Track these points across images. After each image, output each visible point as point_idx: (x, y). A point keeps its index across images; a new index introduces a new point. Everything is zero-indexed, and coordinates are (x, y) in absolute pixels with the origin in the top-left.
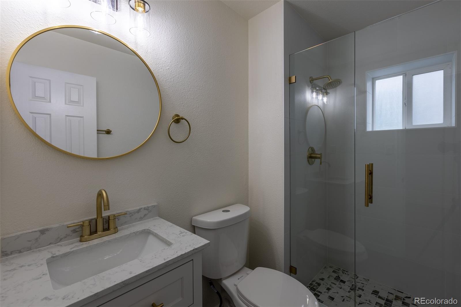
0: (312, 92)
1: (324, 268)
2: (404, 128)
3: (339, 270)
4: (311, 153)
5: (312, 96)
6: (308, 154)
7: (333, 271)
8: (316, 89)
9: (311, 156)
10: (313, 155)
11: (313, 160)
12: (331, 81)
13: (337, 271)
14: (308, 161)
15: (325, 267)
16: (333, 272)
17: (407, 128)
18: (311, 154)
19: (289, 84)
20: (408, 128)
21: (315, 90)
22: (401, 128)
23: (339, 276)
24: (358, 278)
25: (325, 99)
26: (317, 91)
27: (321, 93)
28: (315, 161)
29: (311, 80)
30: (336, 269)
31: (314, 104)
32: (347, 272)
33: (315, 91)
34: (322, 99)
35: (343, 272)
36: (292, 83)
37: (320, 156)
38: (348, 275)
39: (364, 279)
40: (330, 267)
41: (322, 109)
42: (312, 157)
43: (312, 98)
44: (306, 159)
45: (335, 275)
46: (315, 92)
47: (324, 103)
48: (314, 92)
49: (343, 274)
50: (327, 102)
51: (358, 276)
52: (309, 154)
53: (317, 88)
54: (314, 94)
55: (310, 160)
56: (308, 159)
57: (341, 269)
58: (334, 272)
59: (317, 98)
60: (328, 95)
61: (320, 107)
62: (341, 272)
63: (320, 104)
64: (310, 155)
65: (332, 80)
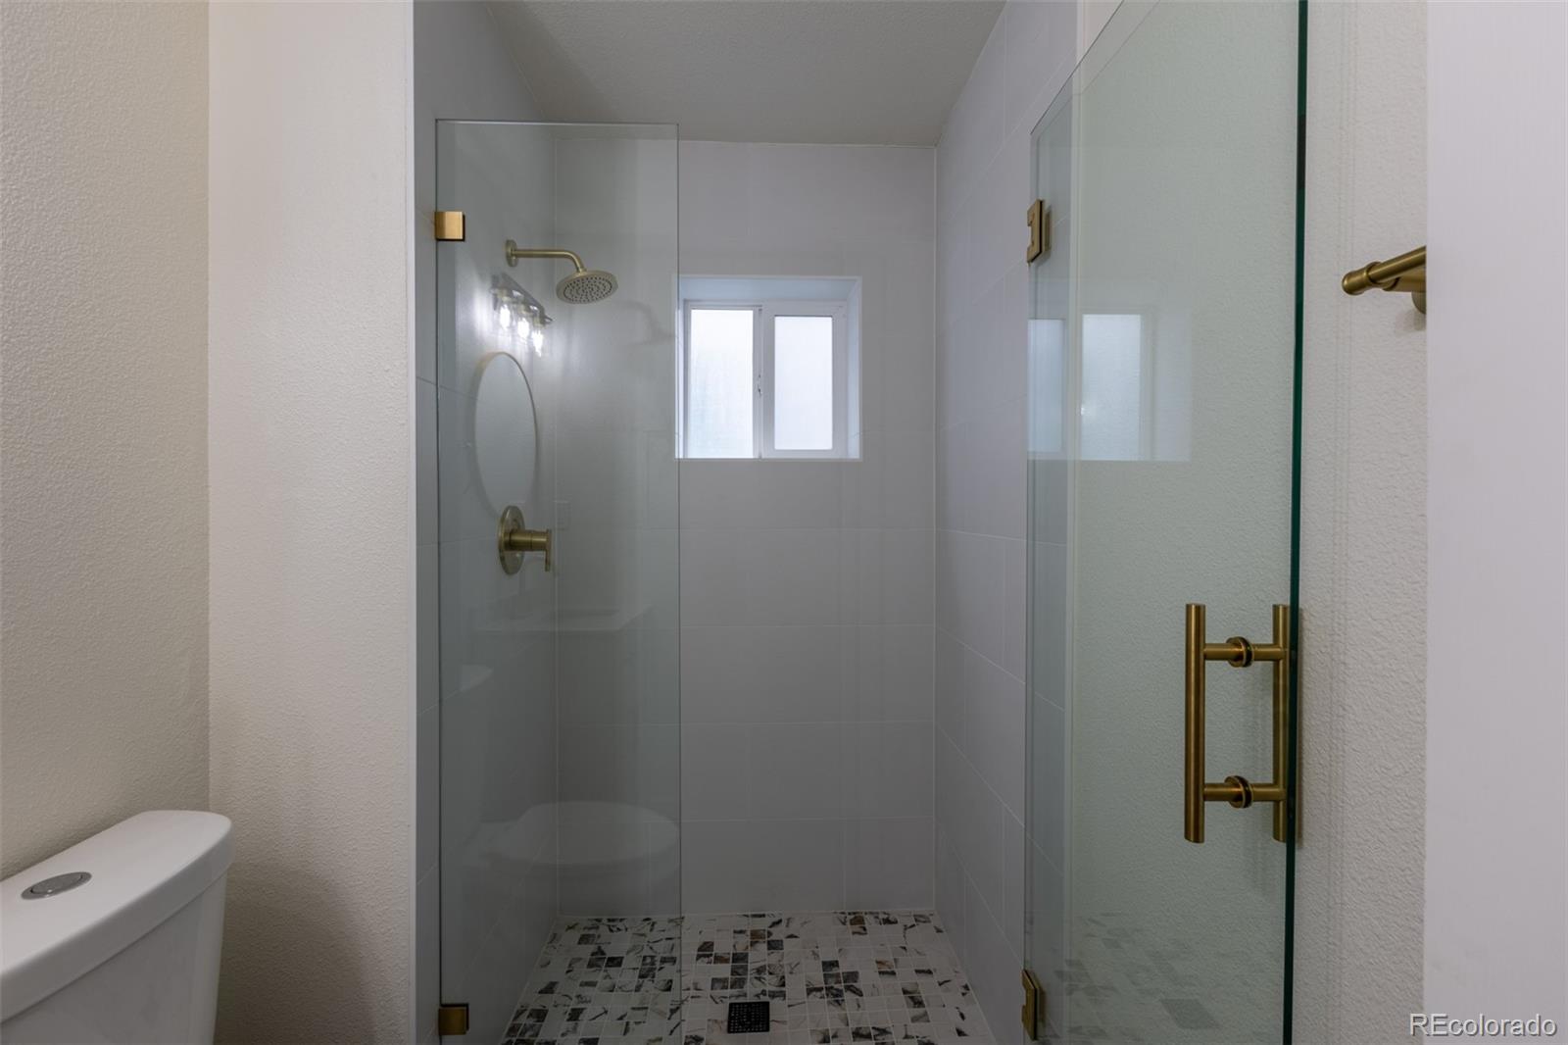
0: (497, 304)
1: (551, 942)
2: (757, 457)
3: (597, 928)
4: (510, 529)
5: (495, 316)
6: (501, 534)
7: (579, 936)
8: (510, 295)
9: (510, 540)
10: (517, 538)
11: (518, 555)
12: (581, 274)
13: (591, 932)
14: (502, 559)
15: (555, 937)
16: (579, 943)
17: (763, 457)
18: (512, 533)
19: (435, 241)
20: (767, 457)
21: (505, 299)
22: (751, 456)
23: (599, 948)
24: (656, 926)
25: (538, 339)
26: (514, 303)
27: (524, 313)
28: (522, 557)
29: (512, 255)
30: (589, 924)
31: (501, 351)
32: (621, 920)
33: (508, 304)
34: (529, 337)
35: (609, 926)
36: (447, 237)
37: (544, 540)
38: (626, 929)
39: (671, 921)
40: (570, 928)
41: (527, 371)
42: (513, 545)
43: (497, 325)
44: (495, 555)
45: (588, 949)
46: (506, 306)
47: (532, 352)
48: (502, 303)
49: (609, 933)
50: (543, 350)
51: (654, 920)
52: (505, 534)
53: (516, 293)
54: (505, 312)
55: (508, 554)
56: (500, 551)
57: (605, 921)
58: (584, 939)
59: (512, 328)
60: (547, 326)
61: (518, 361)
62: (603, 930)
63: (521, 353)
64: (507, 538)
65: (585, 270)
